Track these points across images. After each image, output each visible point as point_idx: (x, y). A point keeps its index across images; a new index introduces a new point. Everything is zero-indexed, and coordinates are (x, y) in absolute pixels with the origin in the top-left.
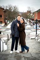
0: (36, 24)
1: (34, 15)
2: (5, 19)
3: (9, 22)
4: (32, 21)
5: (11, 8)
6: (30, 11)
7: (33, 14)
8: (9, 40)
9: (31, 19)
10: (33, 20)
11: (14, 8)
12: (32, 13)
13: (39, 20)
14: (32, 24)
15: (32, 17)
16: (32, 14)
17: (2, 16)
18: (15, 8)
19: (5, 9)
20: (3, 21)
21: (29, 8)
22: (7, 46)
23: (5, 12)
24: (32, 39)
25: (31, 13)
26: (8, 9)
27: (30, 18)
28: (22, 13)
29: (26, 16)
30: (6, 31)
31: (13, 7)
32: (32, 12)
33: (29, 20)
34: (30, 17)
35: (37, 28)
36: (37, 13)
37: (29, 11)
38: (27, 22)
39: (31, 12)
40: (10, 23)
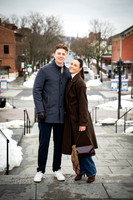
0: (117, 76)
1: (110, 48)
2: (20, 59)
3: (30, 70)
4: (104, 66)
5: (39, 24)
6: (100, 33)
7: (108, 44)
8: (30, 127)
9: (102, 59)
10: (108, 62)
11: (49, 23)
12: (105, 40)
13: (128, 62)
14: (105, 76)
15: (106, 52)
16: (103, 44)
17: (10, 49)
18: (52, 24)
19: (19, 27)
20: (12, 64)
21: (96, 23)
22: (24, 151)
23: (19, 36)
24: (104, 125)
25: (100, 40)
26: (28, 26)
27: (98, 57)
28: (73, 38)
29: (87, 48)
30: (22, 98)
31: (45, 22)
32: (106, 35)
33: (95, 61)
34: (98, 52)
35: (123, 88)
36: (120, 38)
37: (96, 34)
38: (89, 70)
39: (102, 37)
40: (33, 71)
